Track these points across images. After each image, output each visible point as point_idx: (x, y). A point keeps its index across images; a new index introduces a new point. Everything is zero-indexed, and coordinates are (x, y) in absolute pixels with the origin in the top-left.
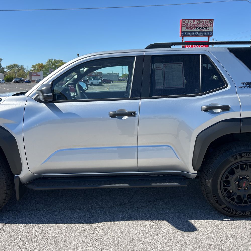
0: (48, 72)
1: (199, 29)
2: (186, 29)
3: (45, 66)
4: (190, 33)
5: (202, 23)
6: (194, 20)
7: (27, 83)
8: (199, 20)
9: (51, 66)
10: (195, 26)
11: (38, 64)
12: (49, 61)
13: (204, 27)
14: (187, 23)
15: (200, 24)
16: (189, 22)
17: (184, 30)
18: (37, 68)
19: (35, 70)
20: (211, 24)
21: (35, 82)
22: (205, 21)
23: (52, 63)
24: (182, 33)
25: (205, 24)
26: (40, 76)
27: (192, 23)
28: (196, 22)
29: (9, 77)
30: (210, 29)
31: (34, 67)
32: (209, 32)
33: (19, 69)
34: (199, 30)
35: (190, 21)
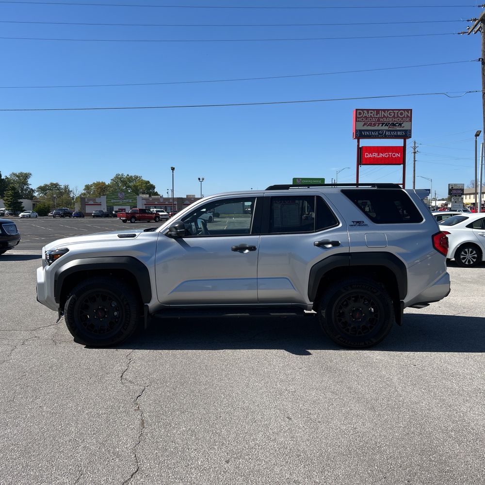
0: (116, 197)
1: (387, 125)
2: (363, 126)
3: (109, 186)
4: (371, 133)
5: (392, 116)
6: (378, 111)
7: (77, 217)
8: (386, 111)
9: (120, 187)
10: (379, 120)
11: (96, 182)
12: (117, 177)
13: (395, 123)
14: (365, 115)
15: (388, 117)
16: (368, 113)
17: (361, 126)
18: (94, 191)
19: (89, 193)
20: (408, 117)
21: (92, 216)
22: (398, 113)
23: (122, 181)
24: (356, 132)
25: (398, 117)
26: (101, 205)
27: (374, 115)
28: (380, 114)
29: (42, 206)
30: (405, 126)
31: (88, 188)
32: (406, 131)
33: (61, 192)
34: (386, 128)
35: (370, 111)
